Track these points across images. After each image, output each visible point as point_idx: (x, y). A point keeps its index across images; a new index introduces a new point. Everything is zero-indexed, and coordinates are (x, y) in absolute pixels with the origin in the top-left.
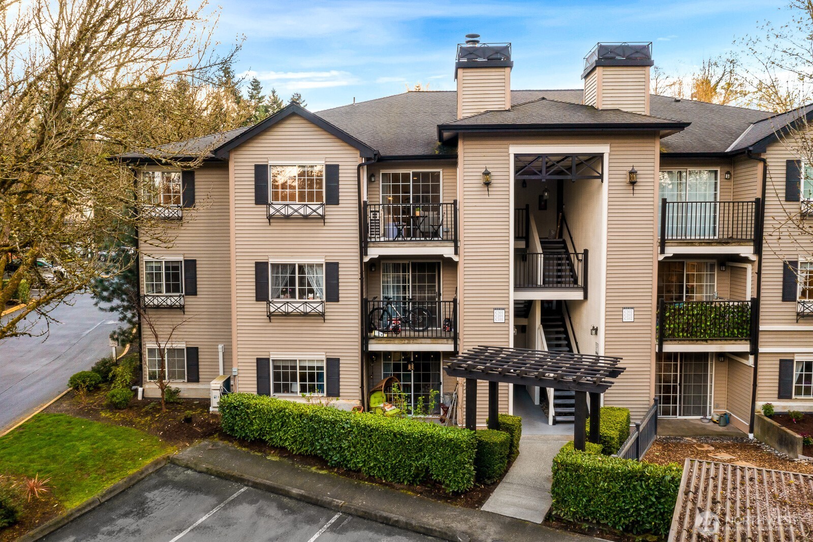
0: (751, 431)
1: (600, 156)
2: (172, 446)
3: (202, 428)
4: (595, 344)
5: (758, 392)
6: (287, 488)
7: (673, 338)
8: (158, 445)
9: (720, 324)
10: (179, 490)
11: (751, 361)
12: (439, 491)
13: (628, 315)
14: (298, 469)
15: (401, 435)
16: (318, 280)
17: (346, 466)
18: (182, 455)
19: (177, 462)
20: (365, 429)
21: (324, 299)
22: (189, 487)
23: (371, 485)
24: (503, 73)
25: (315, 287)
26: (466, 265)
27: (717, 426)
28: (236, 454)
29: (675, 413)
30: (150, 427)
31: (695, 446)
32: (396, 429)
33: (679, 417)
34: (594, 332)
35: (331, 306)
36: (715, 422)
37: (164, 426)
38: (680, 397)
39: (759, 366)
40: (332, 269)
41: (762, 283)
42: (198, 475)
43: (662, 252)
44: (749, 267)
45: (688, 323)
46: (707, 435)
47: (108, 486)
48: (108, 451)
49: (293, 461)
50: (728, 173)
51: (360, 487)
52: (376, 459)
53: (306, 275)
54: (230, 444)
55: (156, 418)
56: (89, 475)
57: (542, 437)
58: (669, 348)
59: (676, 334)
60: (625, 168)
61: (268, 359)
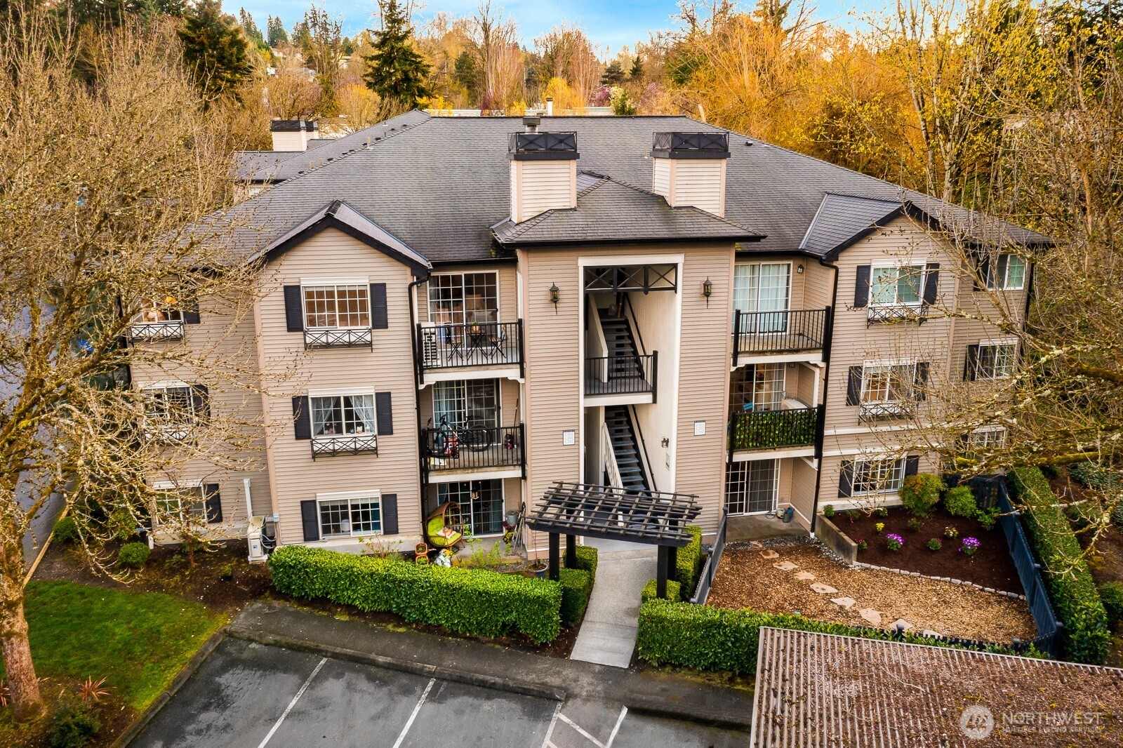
0: (813, 530)
1: (675, 266)
2: (221, 613)
3: (247, 586)
4: (665, 455)
5: (820, 493)
6: (373, 656)
7: (743, 448)
8: (205, 615)
9: (788, 432)
10: (252, 670)
11: (815, 464)
12: (526, 641)
13: (700, 429)
14: (373, 628)
15: (486, 593)
16: (368, 413)
17: (426, 622)
18: (237, 623)
19: (237, 635)
20: (447, 588)
21: (376, 433)
22: (263, 665)
23: (456, 641)
24: (568, 166)
25: (364, 421)
26: (533, 388)
27: (781, 522)
28: (298, 617)
29: (741, 510)
30: (184, 590)
31: (761, 553)
32: (482, 588)
33: (745, 514)
34: (665, 444)
35: (384, 440)
36: (779, 518)
37: (201, 588)
38: (747, 493)
39: (822, 469)
40: (384, 400)
41: (829, 390)
42: (266, 649)
43: (735, 364)
44: (817, 371)
45: (757, 433)
46: (772, 536)
47: (171, 676)
48: (150, 629)
49: (366, 619)
50: (801, 266)
51: (445, 645)
52: (460, 616)
53: (354, 408)
54: (288, 604)
55: (186, 576)
56: (142, 665)
57: (614, 555)
58: (738, 457)
59: (746, 445)
60: (700, 279)
61: (315, 501)
